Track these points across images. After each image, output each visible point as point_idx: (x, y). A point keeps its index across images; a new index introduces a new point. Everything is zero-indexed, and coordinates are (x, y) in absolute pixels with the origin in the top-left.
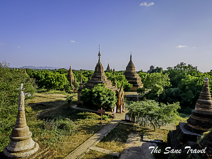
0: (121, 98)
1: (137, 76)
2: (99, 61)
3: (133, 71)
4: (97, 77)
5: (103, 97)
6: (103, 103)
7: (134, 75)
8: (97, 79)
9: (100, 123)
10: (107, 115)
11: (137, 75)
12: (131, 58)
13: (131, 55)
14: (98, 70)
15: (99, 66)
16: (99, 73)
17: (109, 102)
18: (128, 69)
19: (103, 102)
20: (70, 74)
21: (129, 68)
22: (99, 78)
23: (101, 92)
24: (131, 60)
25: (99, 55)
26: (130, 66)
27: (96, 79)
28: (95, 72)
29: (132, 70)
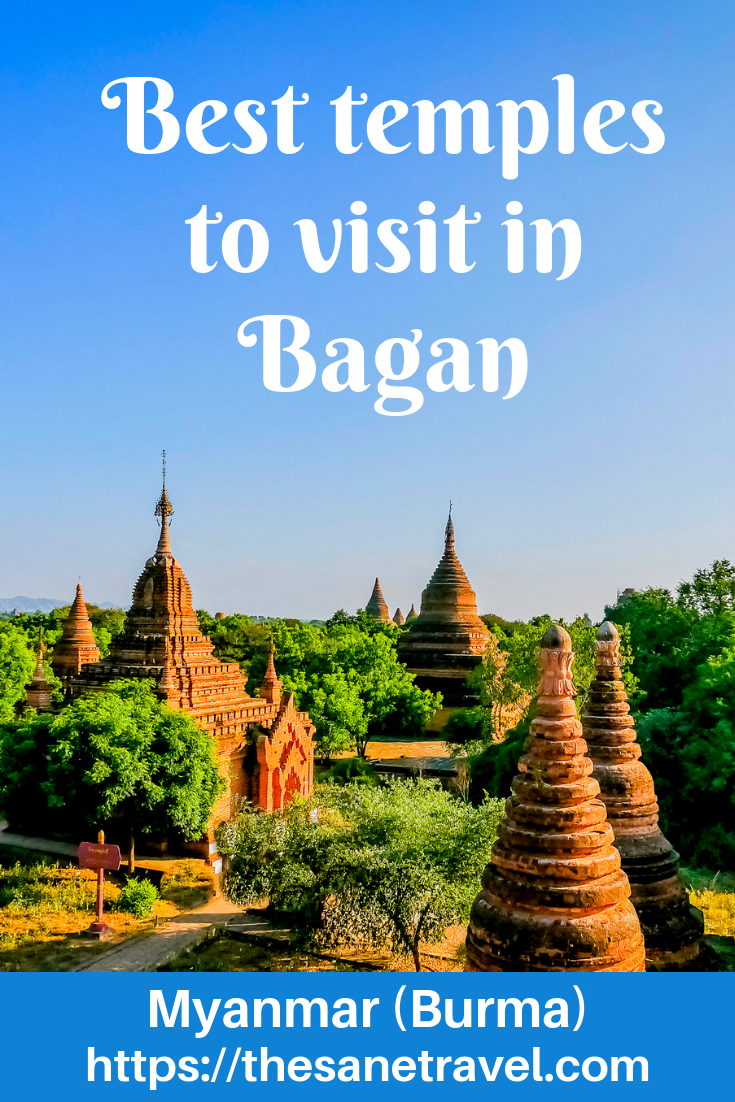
0: (276, 773)
1: (482, 644)
2: (161, 544)
3: (459, 617)
4: (138, 644)
5: (108, 760)
6: (115, 799)
7: (466, 640)
8: (141, 654)
9: (93, 932)
10: (156, 877)
11: (486, 636)
12: (449, 542)
13: (449, 525)
14: (148, 598)
15: (156, 578)
16: (153, 616)
17: (158, 793)
18: (431, 601)
19: (114, 796)
20: (74, 631)
21: (436, 597)
22: (148, 652)
23: (106, 729)
24: (448, 555)
25: (163, 508)
26: (445, 584)
27: (132, 654)
28: (136, 611)
29: (453, 607)
